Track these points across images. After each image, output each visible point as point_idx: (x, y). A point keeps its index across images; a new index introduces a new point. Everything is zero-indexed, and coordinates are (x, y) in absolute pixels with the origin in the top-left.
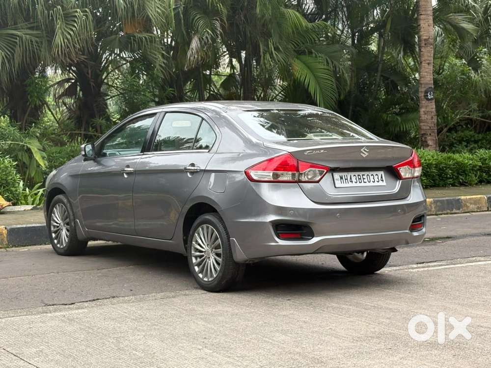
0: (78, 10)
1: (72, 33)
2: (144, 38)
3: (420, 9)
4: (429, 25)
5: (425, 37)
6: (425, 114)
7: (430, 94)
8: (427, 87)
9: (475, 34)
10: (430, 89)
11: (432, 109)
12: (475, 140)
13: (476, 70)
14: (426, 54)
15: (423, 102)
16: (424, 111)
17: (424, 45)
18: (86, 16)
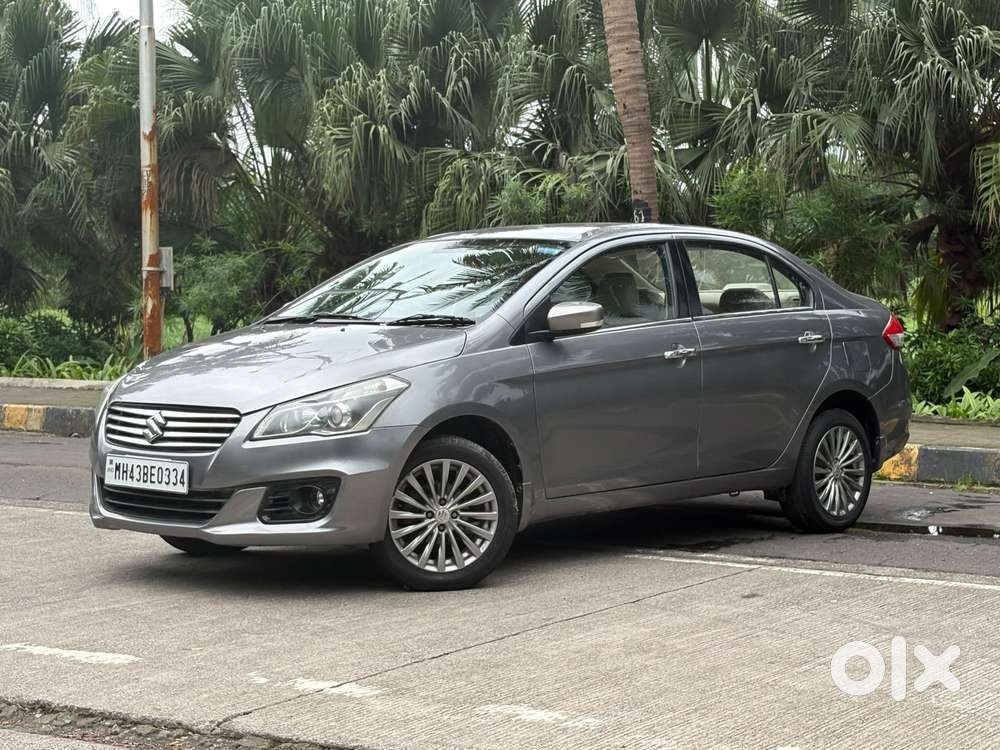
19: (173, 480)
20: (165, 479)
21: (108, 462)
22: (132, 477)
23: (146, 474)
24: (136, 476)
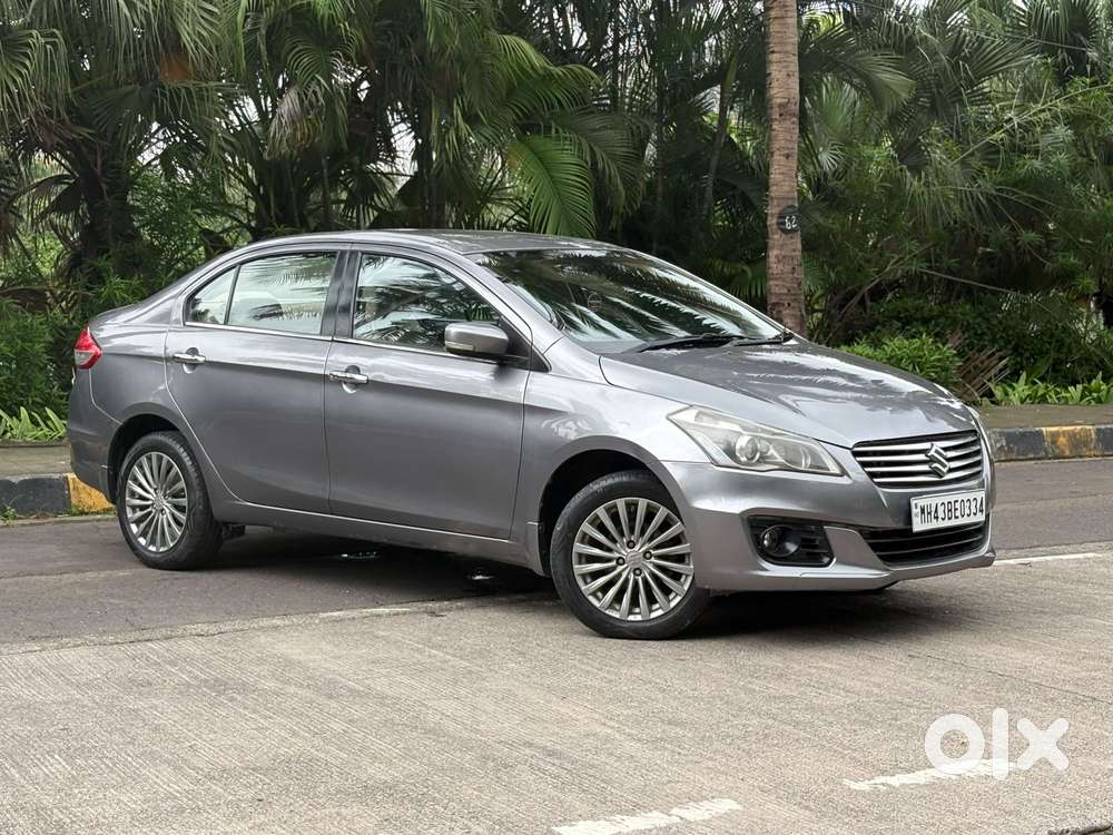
0: (34, 32)
1: (19, 80)
2: (183, 90)
3: (770, 40)
4: (788, 75)
5: (779, 101)
6: (779, 261)
7: (791, 220)
8: (784, 204)
9: (904, 95)
10: (790, 210)
11: (794, 250)
12: (923, 318)
13: (916, 170)
14: (781, 136)
15: (776, 237)
16: (777, 257)
17: (778, 117)
18: (54, 44)
19: (973, 510)
20: (967, 511)
21: (913, 506)
22: (937, 518)
23: (950, 510)
24: (941, 515)
